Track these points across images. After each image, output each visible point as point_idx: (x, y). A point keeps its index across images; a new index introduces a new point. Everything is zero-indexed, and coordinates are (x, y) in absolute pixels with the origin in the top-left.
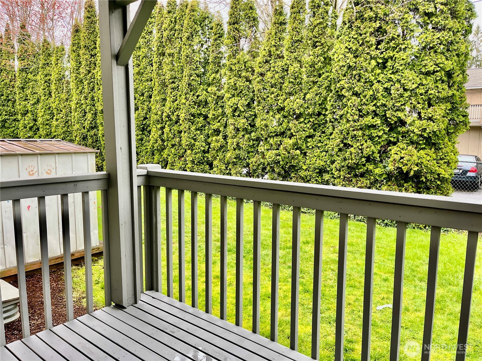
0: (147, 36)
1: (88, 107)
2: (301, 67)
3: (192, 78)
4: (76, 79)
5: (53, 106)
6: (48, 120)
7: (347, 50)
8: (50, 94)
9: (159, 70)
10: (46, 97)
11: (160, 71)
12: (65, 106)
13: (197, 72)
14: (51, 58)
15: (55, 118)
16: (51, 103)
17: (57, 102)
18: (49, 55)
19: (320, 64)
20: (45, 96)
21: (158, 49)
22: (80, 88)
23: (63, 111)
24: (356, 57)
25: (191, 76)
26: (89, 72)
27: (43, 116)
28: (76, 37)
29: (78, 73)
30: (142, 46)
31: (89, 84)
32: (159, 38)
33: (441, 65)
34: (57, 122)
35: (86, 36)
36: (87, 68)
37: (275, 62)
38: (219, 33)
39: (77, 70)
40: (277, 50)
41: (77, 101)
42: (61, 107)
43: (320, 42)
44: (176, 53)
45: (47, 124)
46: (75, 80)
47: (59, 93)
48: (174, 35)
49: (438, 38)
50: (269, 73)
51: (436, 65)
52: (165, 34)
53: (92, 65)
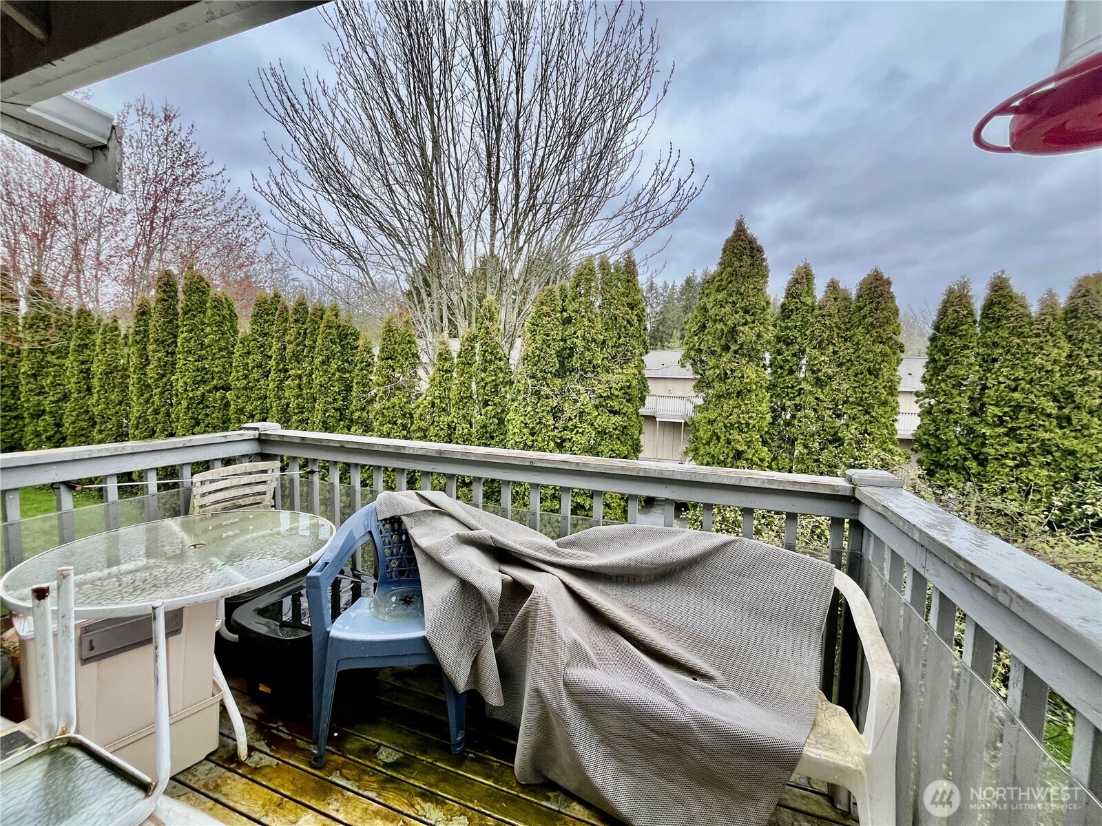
0: (261, 339)
1: (160, 426)
2: (471, 427)
3: (327, 414)
4: (140, 382)
5: (96, 410)
6: (83, 429)
7: (523, 425)
8: (89, 389)
9: (278, 391)
10: (82, 395)
11: (280, 393)
12: (117, 412)
13: (335, 405)
14: (93, 337)
15: (98, 427)
16: (91, 406)
17: (102, 406)
18: (90, 332)
19: (493, 427)
20: (80, 392)
21: (277, 363)
22: (147, 395)
23: (114, 419)
24: (533, 434)
25: (326, 411)
26: (163, 376)
27: (73, 423)
28: (141, 323)
29: (142, 374)
30: (253, 352)
31: (162, 393)
32: (279, 349)
33: (617, 452)
34: (101, 436)
35: (160, 326)
36: (160, 371)
37: (440, 417)
38: (366, 362)
39: (141, 369)
40: (441, 401)
41: (139, 413)
42: (109, 413)
43: (492, 401)
44: (305, 375)
45: (82, 435)
46: (137, 384)
47: (106, 392)
48: (303, 351)
49: (614, 424)
50: (431, 428)
51: (612, 451)
52: (290, 348)
53: (169, 367)
